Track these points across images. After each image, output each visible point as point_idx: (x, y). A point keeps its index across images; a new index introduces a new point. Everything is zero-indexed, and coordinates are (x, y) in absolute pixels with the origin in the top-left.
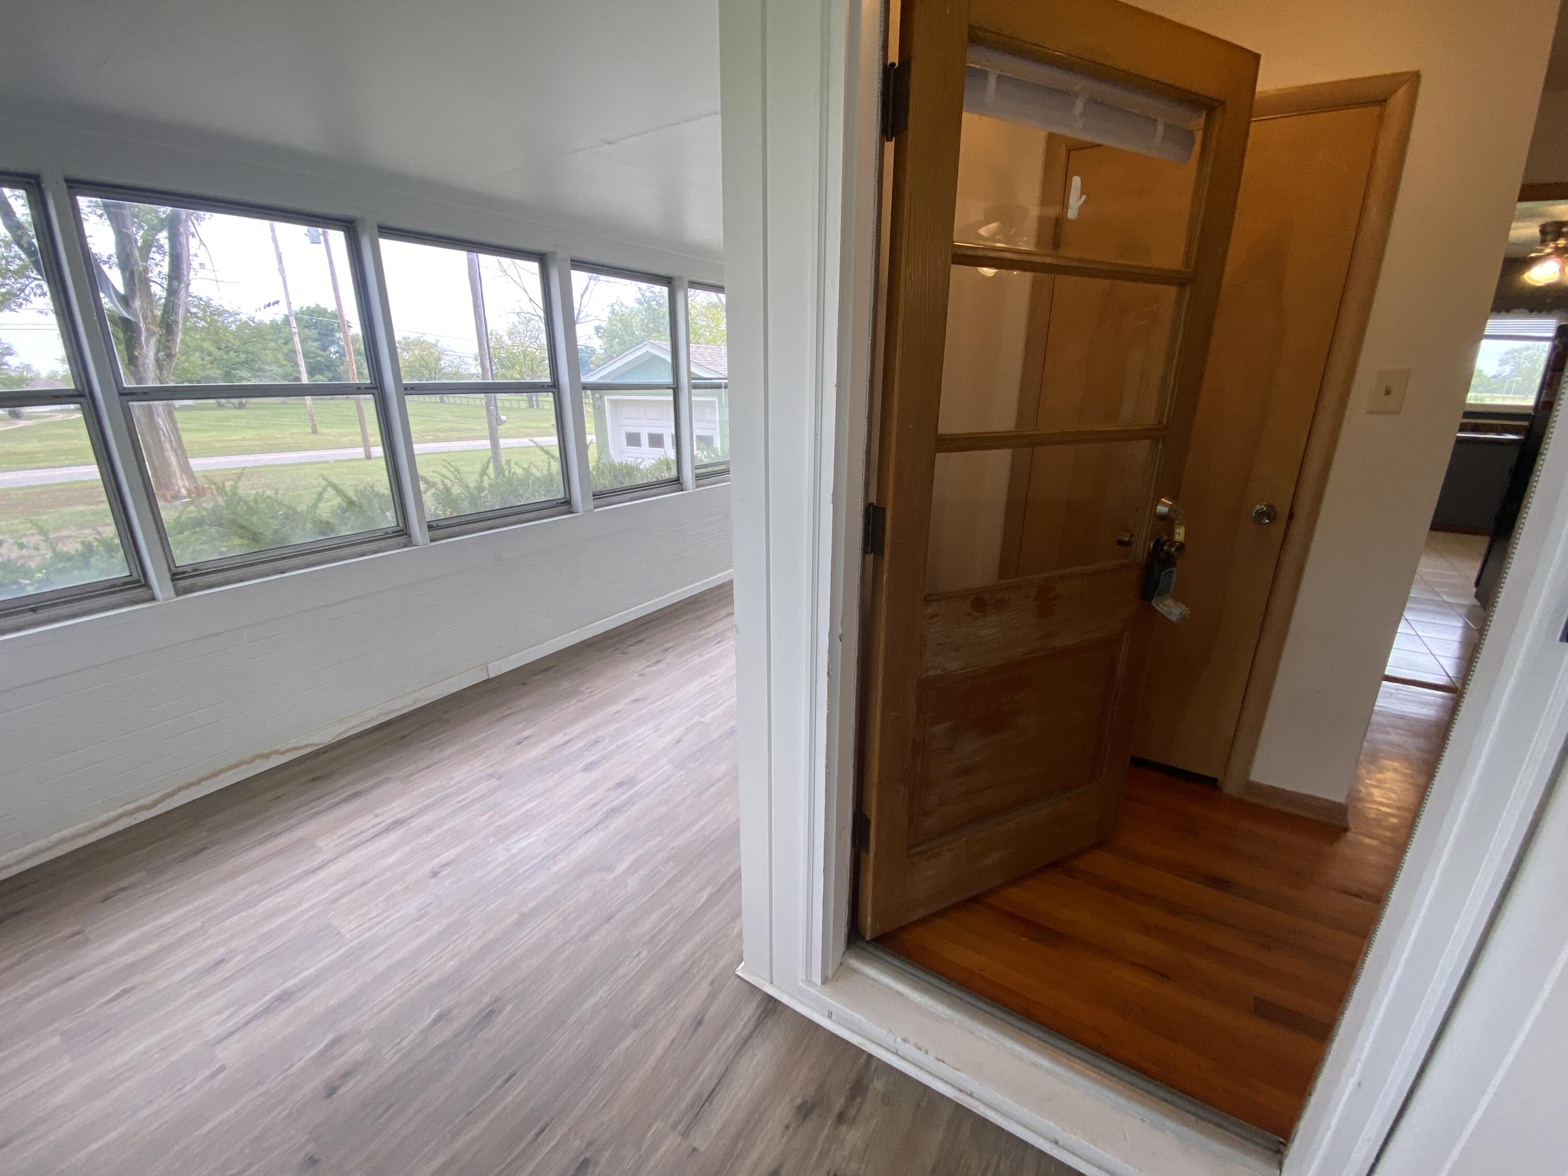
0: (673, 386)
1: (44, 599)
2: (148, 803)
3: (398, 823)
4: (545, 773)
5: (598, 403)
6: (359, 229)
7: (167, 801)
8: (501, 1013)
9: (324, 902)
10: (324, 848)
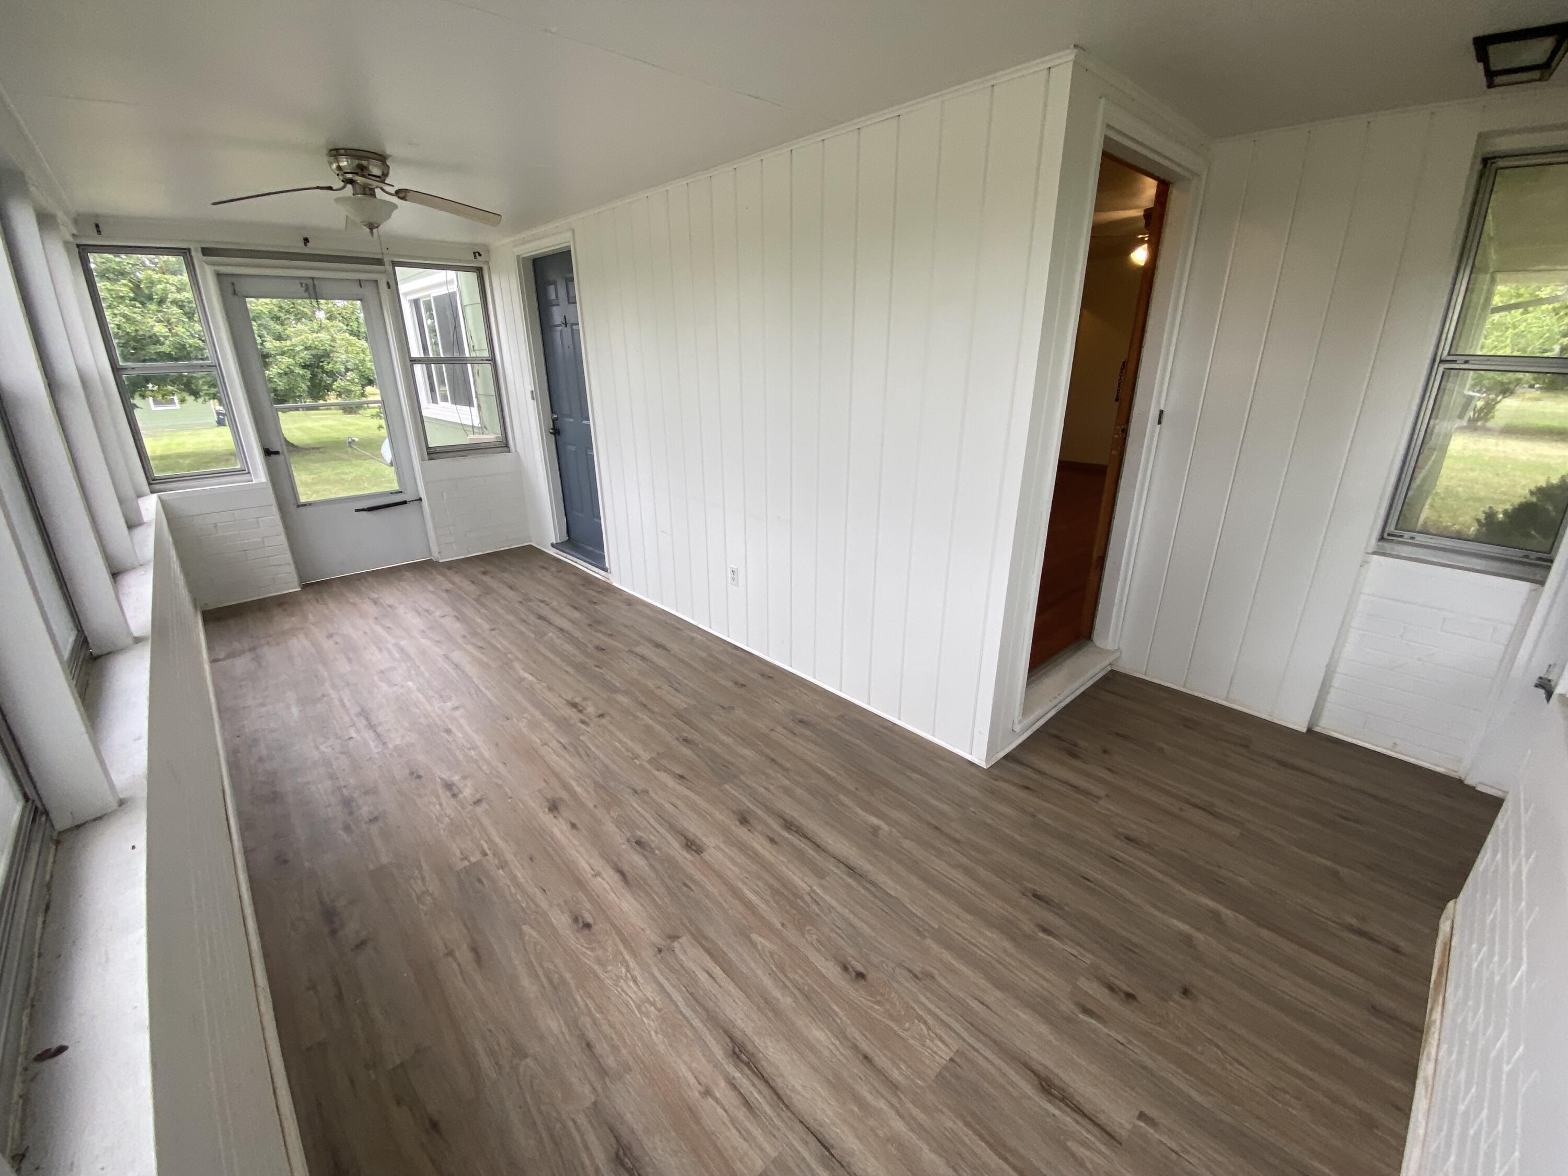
8: (1035, 890)
9: (895, 1101)
10: (774, 1154)
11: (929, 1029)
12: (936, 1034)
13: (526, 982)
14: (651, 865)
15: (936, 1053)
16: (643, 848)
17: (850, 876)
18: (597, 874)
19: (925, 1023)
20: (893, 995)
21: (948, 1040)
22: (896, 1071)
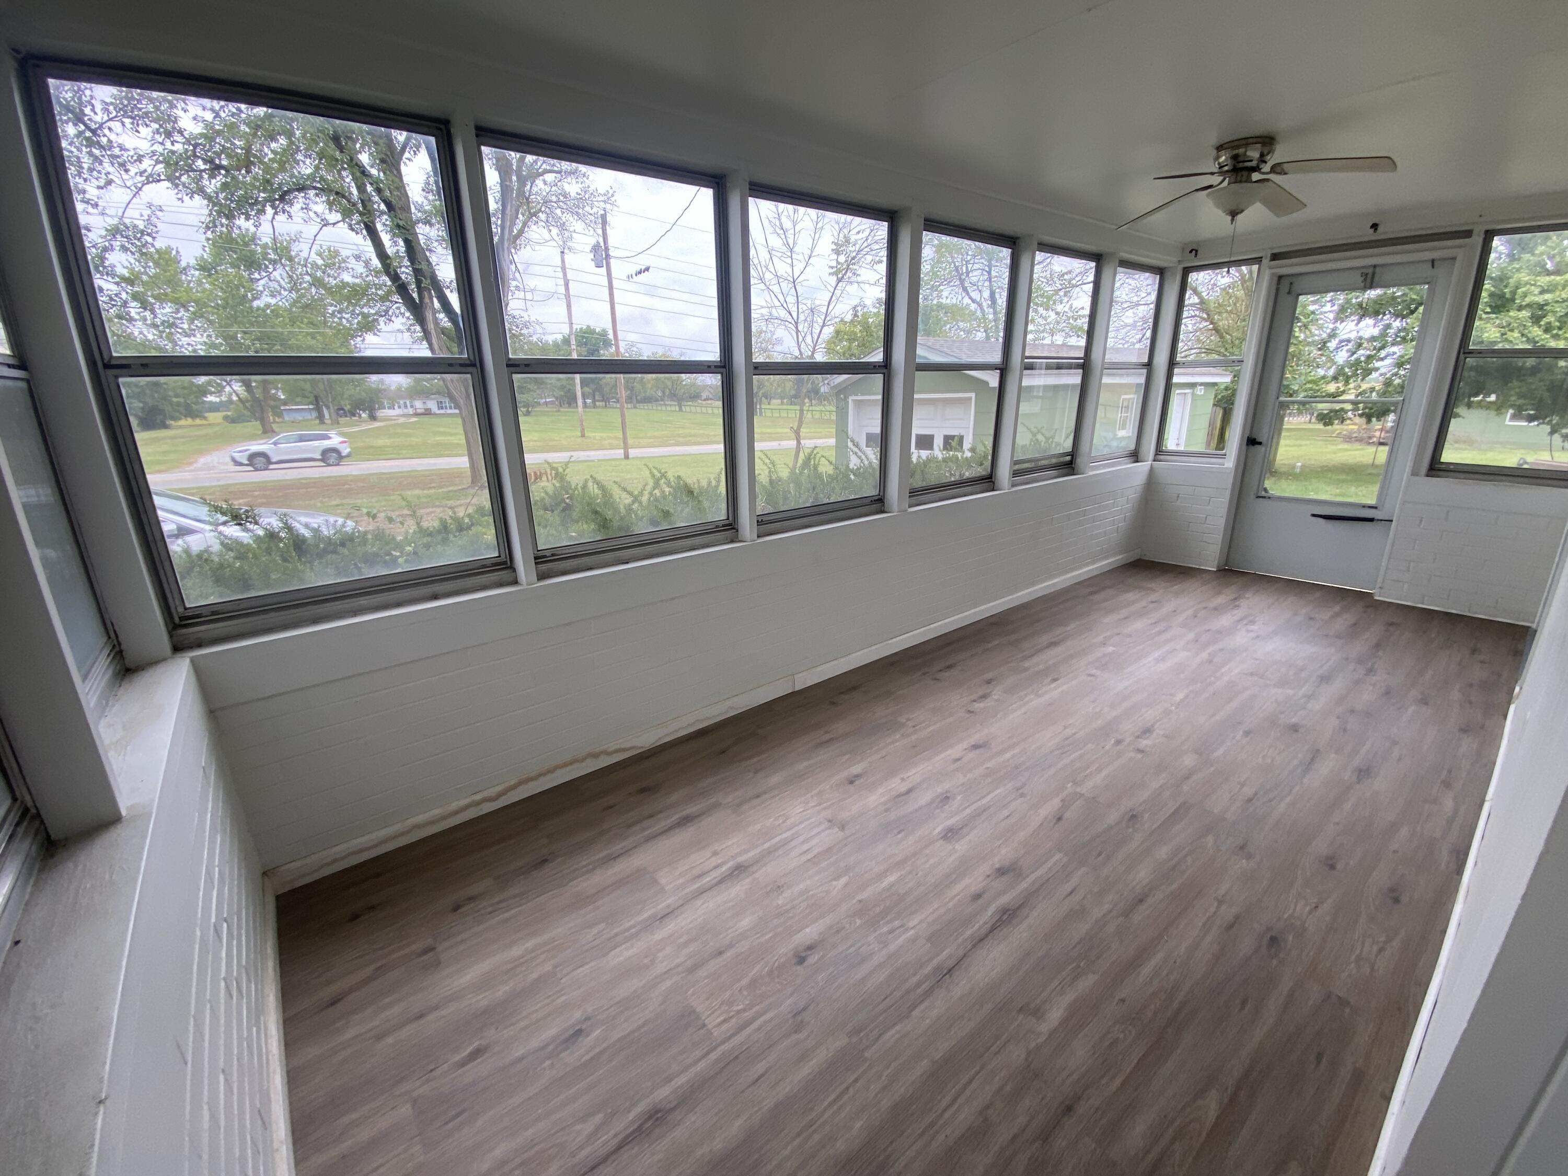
0: (1001, 366)
1: (425, 575)
2: (493, 795)
3: (740, 870)
4: (895, 832)
5: (843, 403)
6: (728, 185)
7: (509, 794)
9: (680, 969)
10: (667, 888)
11: (738, 1012)
12: (731, 1018)
13: (806, 764)
14: (921, 808)
15: (713, 1013)
16: (942, 801)
17: (937, 969)
18: (903, 779)
19: (744, 1010)
20: (778, 986)
21: (725, 1027)
22: (705, 974)
